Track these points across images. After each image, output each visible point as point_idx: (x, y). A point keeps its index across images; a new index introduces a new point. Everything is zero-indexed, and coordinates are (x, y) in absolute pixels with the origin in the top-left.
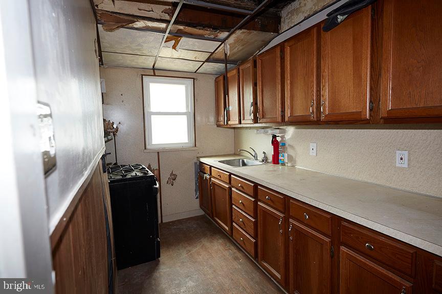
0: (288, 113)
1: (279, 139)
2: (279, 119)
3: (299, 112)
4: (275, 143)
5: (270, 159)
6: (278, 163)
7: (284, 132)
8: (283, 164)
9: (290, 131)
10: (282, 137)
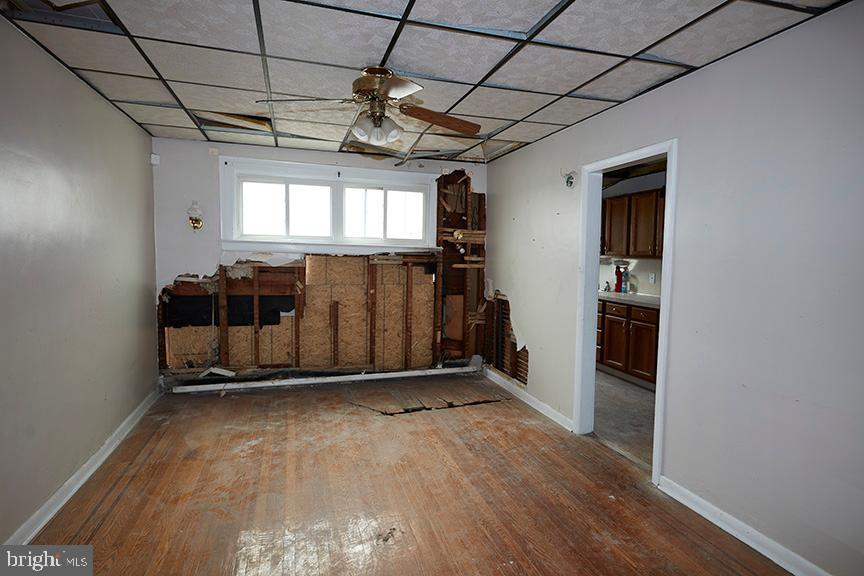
0: (632, 249)
1: (622, 270)
2: (625, 253)
3: (640, 248)
4: (618, 273)
5: (613, 287)
6: (620, 291)
7: (628, 263)
8: (625, 292)
9: (633, 263)
10: (626, 269)
